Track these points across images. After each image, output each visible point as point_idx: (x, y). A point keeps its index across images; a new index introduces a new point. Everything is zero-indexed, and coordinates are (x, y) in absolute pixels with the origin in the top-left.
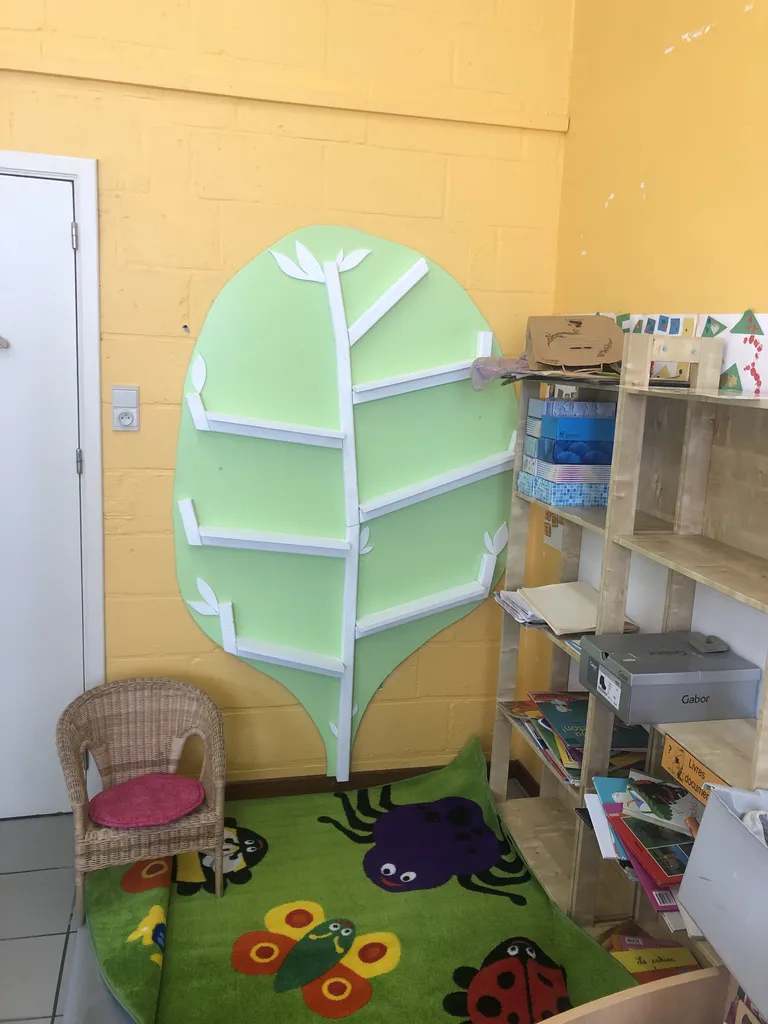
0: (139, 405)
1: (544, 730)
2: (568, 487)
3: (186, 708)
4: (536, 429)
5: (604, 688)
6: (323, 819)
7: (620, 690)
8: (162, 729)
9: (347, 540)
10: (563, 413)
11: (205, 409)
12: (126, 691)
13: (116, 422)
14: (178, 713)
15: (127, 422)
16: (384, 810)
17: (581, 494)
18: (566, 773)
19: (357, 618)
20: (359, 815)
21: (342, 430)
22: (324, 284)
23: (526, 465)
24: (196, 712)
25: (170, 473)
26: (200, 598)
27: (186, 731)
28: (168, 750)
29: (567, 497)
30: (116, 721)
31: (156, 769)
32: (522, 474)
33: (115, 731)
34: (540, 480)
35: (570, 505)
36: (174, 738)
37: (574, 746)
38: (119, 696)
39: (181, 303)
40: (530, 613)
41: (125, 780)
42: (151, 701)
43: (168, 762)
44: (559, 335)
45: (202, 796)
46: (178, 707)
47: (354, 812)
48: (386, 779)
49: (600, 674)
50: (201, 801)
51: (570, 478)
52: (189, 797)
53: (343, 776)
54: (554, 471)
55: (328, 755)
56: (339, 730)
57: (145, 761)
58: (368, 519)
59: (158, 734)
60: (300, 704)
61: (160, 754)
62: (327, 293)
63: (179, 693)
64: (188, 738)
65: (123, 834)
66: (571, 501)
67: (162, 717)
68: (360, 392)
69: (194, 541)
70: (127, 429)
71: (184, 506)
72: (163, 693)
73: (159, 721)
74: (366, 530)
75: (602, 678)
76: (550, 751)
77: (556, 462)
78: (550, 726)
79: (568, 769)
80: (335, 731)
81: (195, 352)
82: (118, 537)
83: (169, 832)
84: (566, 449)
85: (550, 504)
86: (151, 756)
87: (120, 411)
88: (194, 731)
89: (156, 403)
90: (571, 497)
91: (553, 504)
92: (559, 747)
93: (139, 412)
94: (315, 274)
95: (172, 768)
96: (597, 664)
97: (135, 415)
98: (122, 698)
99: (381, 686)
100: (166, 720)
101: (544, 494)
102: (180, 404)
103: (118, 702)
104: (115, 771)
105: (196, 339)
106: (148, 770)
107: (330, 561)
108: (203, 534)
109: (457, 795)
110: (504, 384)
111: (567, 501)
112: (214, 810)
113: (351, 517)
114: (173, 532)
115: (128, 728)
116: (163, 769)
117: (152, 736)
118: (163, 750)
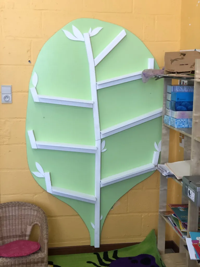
0: (12, 92)
1: (174, 218)
2: (182, 120)
3: (32, 214)
4: (169, 97)
5: (190, 194)
6: (89, 262)
7: (194, 194)
8: (23, 222)
9: (96, 146)
10: (180, 91)
11: (38, 94)
12: (9, 207)
13: (3, 100)
14: (29, 216)
15: (7, 100)
16: (114, 259)
17: (187, 123)
18: (182, 233)
19: (101, 179)
20: (104, 261)
21: (93, 100)
22: (84, 42)
23: (167, 113)
24: (37, 215)
25: (24, 120)
26: (37, 170)
27: (32, 223)
28: (26, 231)
29: (182, 124)
30: (4, 219)
31: (21, 238)
32: (165, 116)
33: (4, 223)
34: (171, 118)
35: (183, 127)
36: (28, 226)
37: (184, 222)
38: (6, 209)
39: (28, 51)
40: (168, 172)
41: (9, 242)
42: (19, 210)
43: (25, 236)
44: (176, 60)
45: (39, 247)
46: (29, 213)
47: (101, 260)
48: (116, 247)
49: (189, 189)
50: (39, 249)
51: (182, 117)
52: (34, 247)
53: (97, 246)
54: (176, 114)
55: (91, 237)
56: (95, 226)
57: (16, 235)
58: (104, 137)
59: (21, 224)
60: (79, 215)
61: (23, 232)
62: (85, 45)
63: (30, 208)
64: (34, 226)
65: (9, 260)
66: (183, 126)
67: (23, 217)
68: (99, 85)
69: (34, 147)
70: (7, 103)
71: (30, 133)
72: (23, 208)
73: (22, 219)
74: (104, 142)
75: (189, 191)
76: (177, 227)
77: (176, 110)
78: (176, 217)
79: (182, 232)
80: (93, 226)
81: (33, 71)
82: (4, 146)
83: (27, 260)
84: (180, 105)
85: (175, 127)
86: (19, 233)
87: (5, 95)
88: (35, 222)
89: (18, 92)
90: (183, 124)
91: (176, 127)
92: (180, 224)
93: (12, 96)
94: (81, 38)
95: (27, 238)
96: (188, 186)
97: (10, 97)
98: (7, 210)
99: (112, 208)
100: (24, 219)
101: (173, 123)
102: (28, 92)
103: (6, 211)
104: (5, 239)
105: (34, 66)
106: (17, 239)
107: (89, 155)
108: (37, 144)
109: (145, 253)
110: (156, 80)
111: (182, 126)
112: (44, 252)
113: (97, 136)
114: (26, 144)
115: (9, 222)
116: (24, 238)
117: (19, 225)
118: (23, 230)
